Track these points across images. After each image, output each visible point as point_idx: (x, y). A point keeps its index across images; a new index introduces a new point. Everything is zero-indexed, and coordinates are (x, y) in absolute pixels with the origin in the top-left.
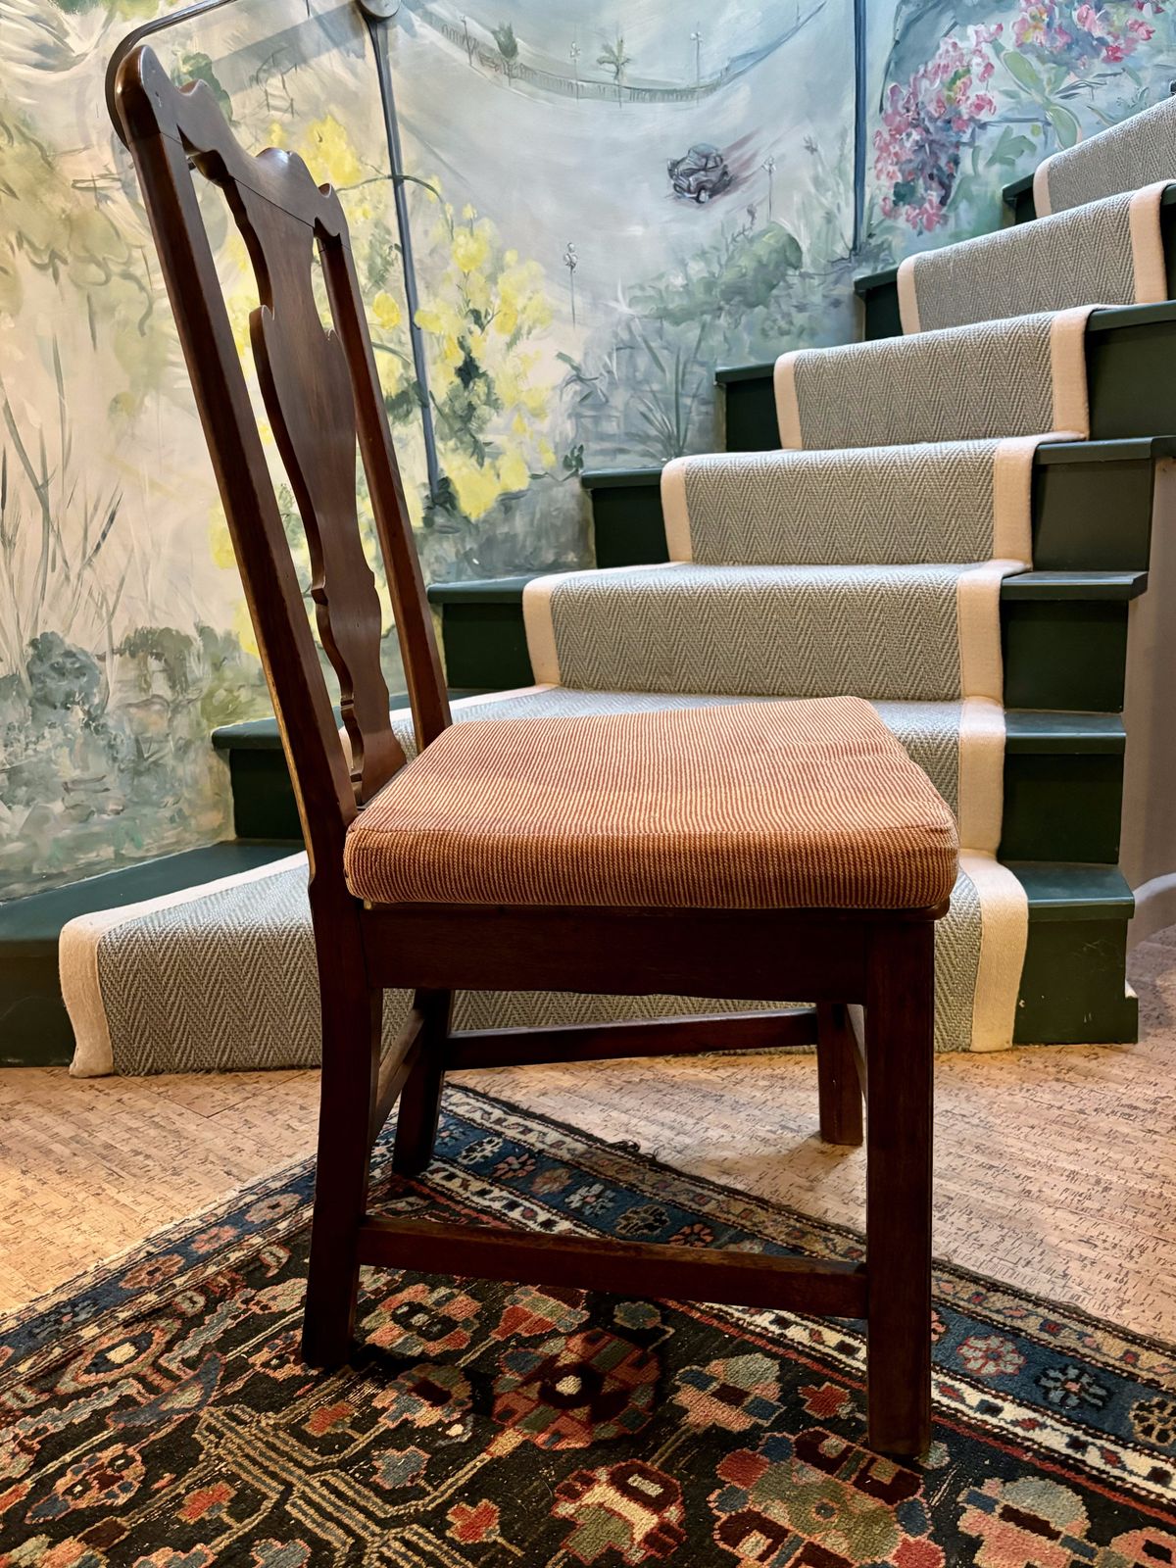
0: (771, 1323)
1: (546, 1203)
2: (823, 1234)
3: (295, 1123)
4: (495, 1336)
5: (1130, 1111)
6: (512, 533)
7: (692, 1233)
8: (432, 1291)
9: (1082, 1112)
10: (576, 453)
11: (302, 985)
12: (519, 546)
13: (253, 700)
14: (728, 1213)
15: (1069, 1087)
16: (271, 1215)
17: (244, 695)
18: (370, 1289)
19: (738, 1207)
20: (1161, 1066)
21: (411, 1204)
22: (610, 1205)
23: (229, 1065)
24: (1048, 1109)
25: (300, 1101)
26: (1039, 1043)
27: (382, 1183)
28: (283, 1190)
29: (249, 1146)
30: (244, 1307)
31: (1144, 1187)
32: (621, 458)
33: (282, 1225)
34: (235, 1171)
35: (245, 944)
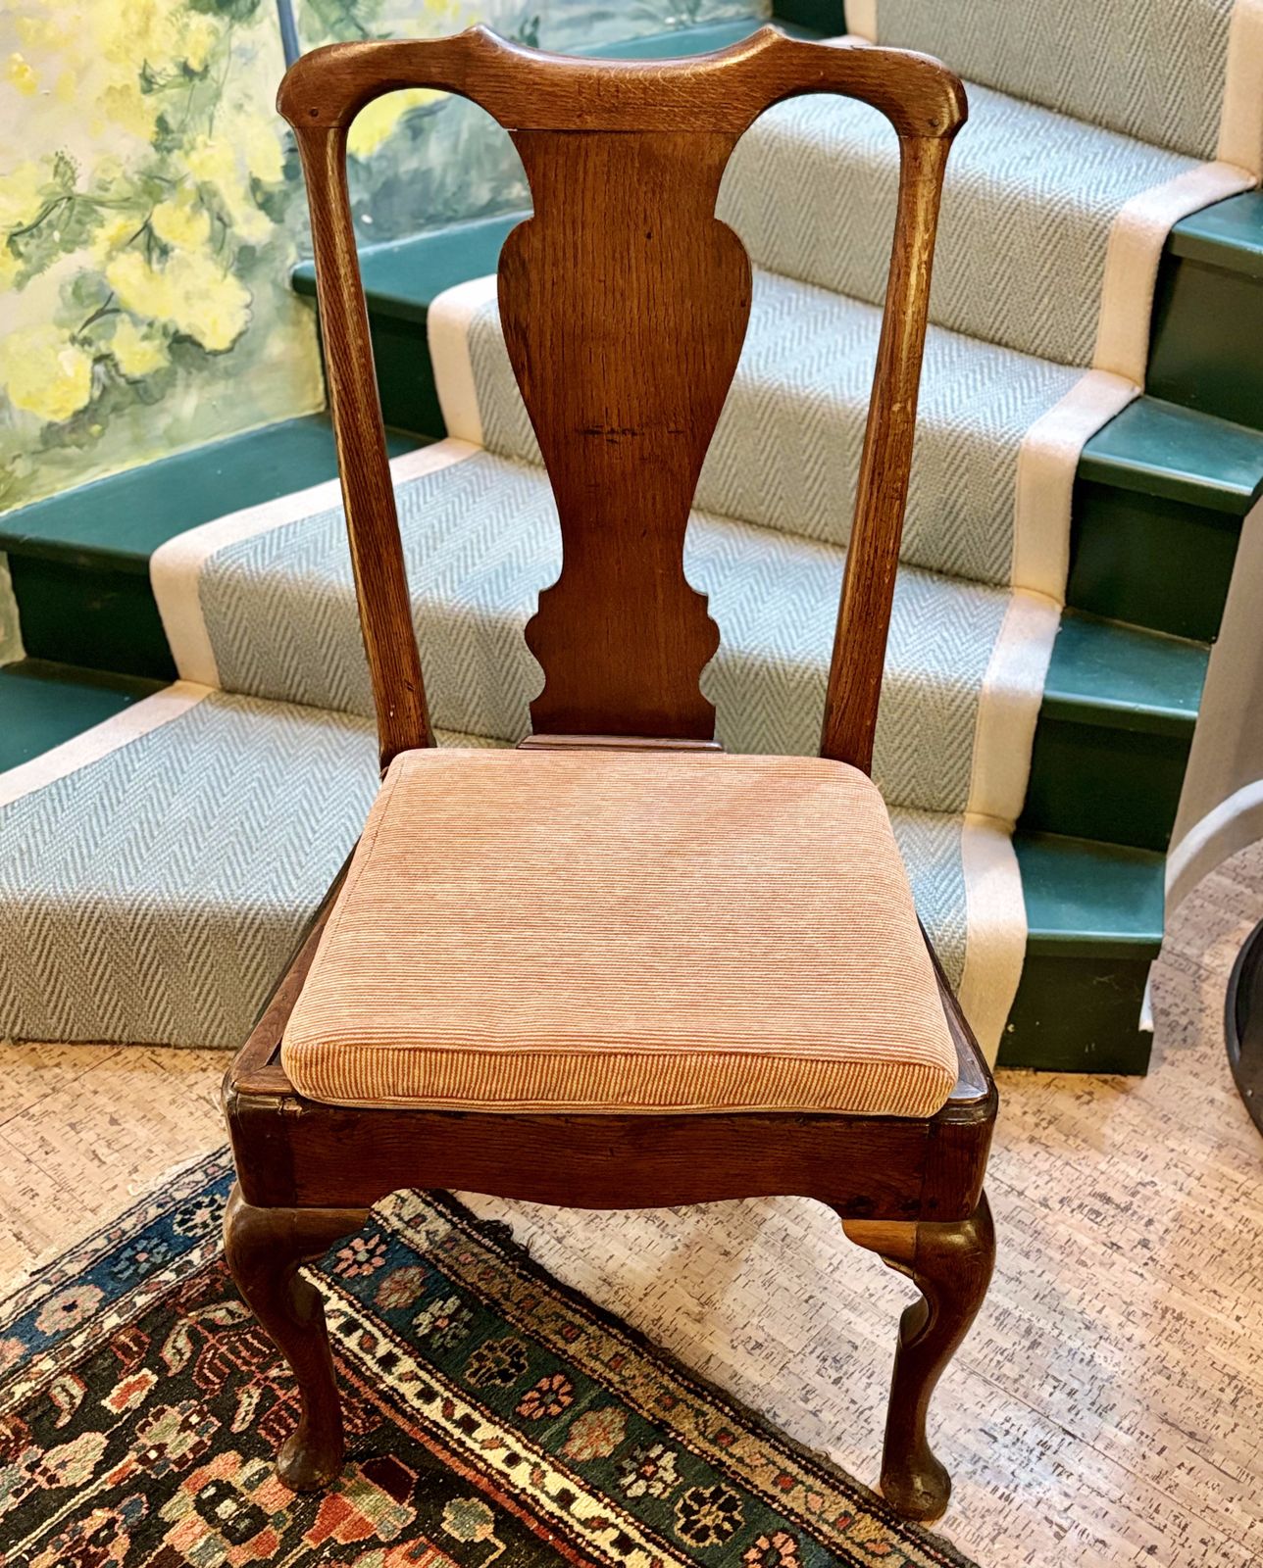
0: (613, 1544)
1: (390, 1325)
2: (698, 1403)
3: (102, 1151)
4: (308, 1543)
5: (1100, 1206)
6: (424, 168)
7: (550, 1389)
8: (244, 1463)
9: (1044, 1203)
10: (528, 30)
11: (106, 966)
12: (434, 186)
13: (35, 472)
14: (596, 1358)
15: (1043, 1155)
16: (65, 1321)
17: (21, 468)
18: (174, 1457)
19: (610, 1348)
20: (1160, 1124)
21: (230, 1312)
22: (465, 1332)
23: (23, 1035)
24: (1007, 1193)
25: (110, 1109)
26: (1026, 1067)
27: (199, 1274)
28: (81, 1280)
29: (45, 1189)
30: (28, 1476)
31: (1075, 1344)
32: (600, 27)
33: (78, 1341)
34: (26, 1233)
35: (28, 917)
